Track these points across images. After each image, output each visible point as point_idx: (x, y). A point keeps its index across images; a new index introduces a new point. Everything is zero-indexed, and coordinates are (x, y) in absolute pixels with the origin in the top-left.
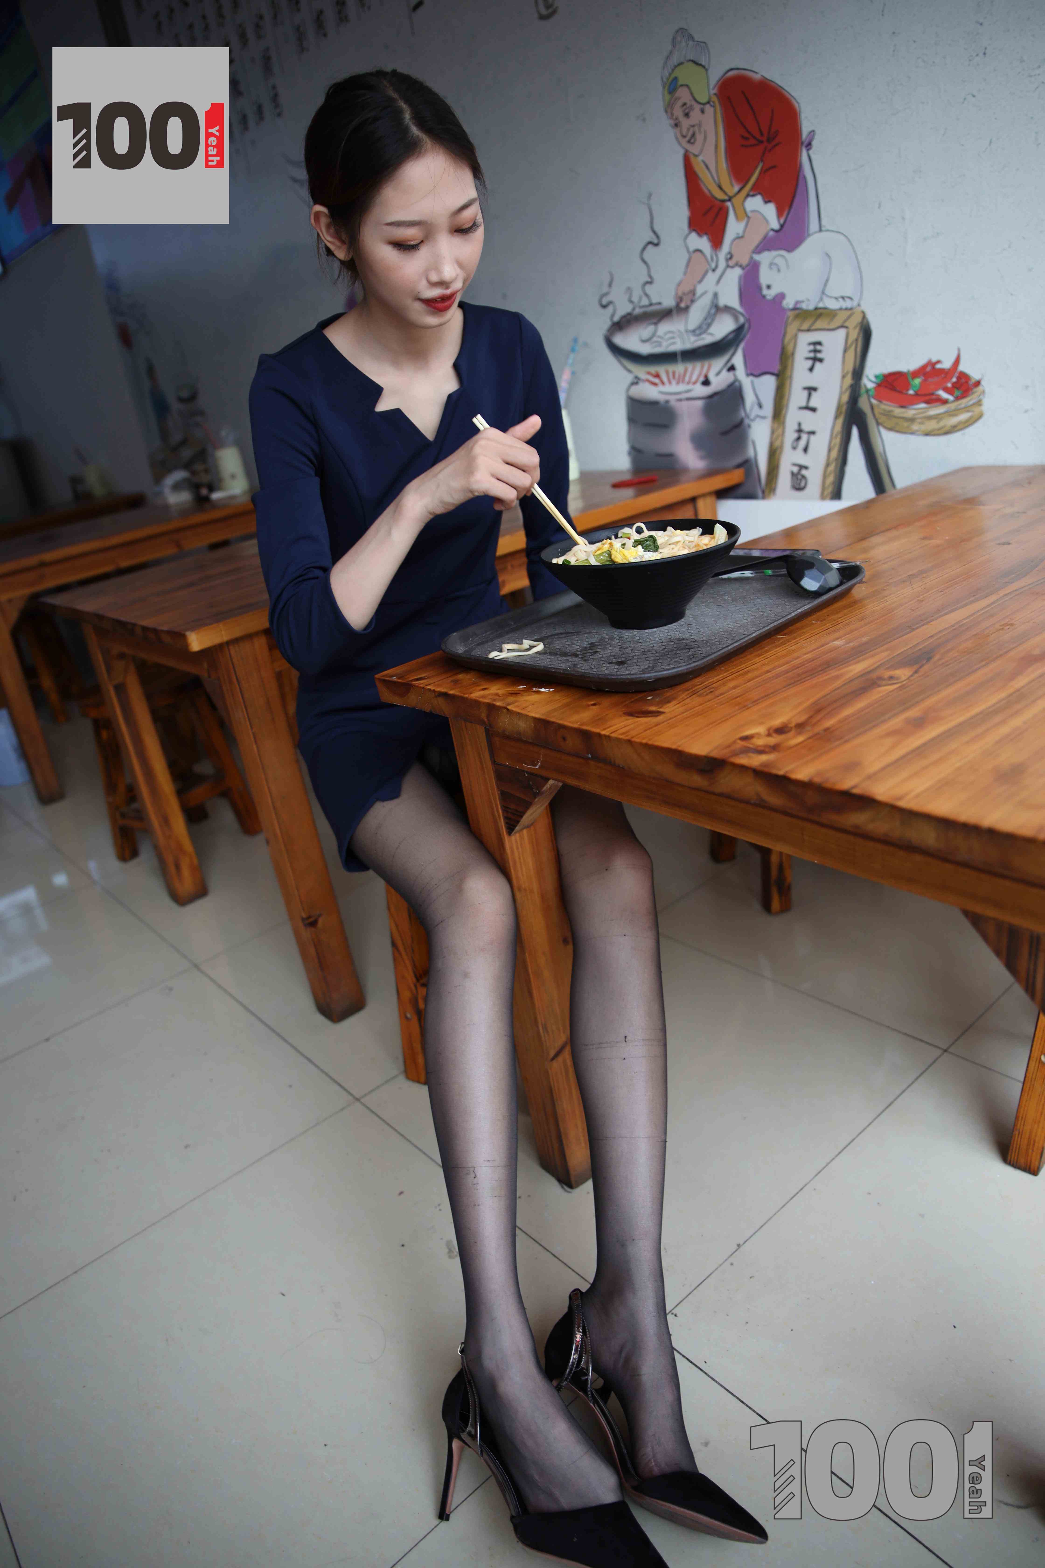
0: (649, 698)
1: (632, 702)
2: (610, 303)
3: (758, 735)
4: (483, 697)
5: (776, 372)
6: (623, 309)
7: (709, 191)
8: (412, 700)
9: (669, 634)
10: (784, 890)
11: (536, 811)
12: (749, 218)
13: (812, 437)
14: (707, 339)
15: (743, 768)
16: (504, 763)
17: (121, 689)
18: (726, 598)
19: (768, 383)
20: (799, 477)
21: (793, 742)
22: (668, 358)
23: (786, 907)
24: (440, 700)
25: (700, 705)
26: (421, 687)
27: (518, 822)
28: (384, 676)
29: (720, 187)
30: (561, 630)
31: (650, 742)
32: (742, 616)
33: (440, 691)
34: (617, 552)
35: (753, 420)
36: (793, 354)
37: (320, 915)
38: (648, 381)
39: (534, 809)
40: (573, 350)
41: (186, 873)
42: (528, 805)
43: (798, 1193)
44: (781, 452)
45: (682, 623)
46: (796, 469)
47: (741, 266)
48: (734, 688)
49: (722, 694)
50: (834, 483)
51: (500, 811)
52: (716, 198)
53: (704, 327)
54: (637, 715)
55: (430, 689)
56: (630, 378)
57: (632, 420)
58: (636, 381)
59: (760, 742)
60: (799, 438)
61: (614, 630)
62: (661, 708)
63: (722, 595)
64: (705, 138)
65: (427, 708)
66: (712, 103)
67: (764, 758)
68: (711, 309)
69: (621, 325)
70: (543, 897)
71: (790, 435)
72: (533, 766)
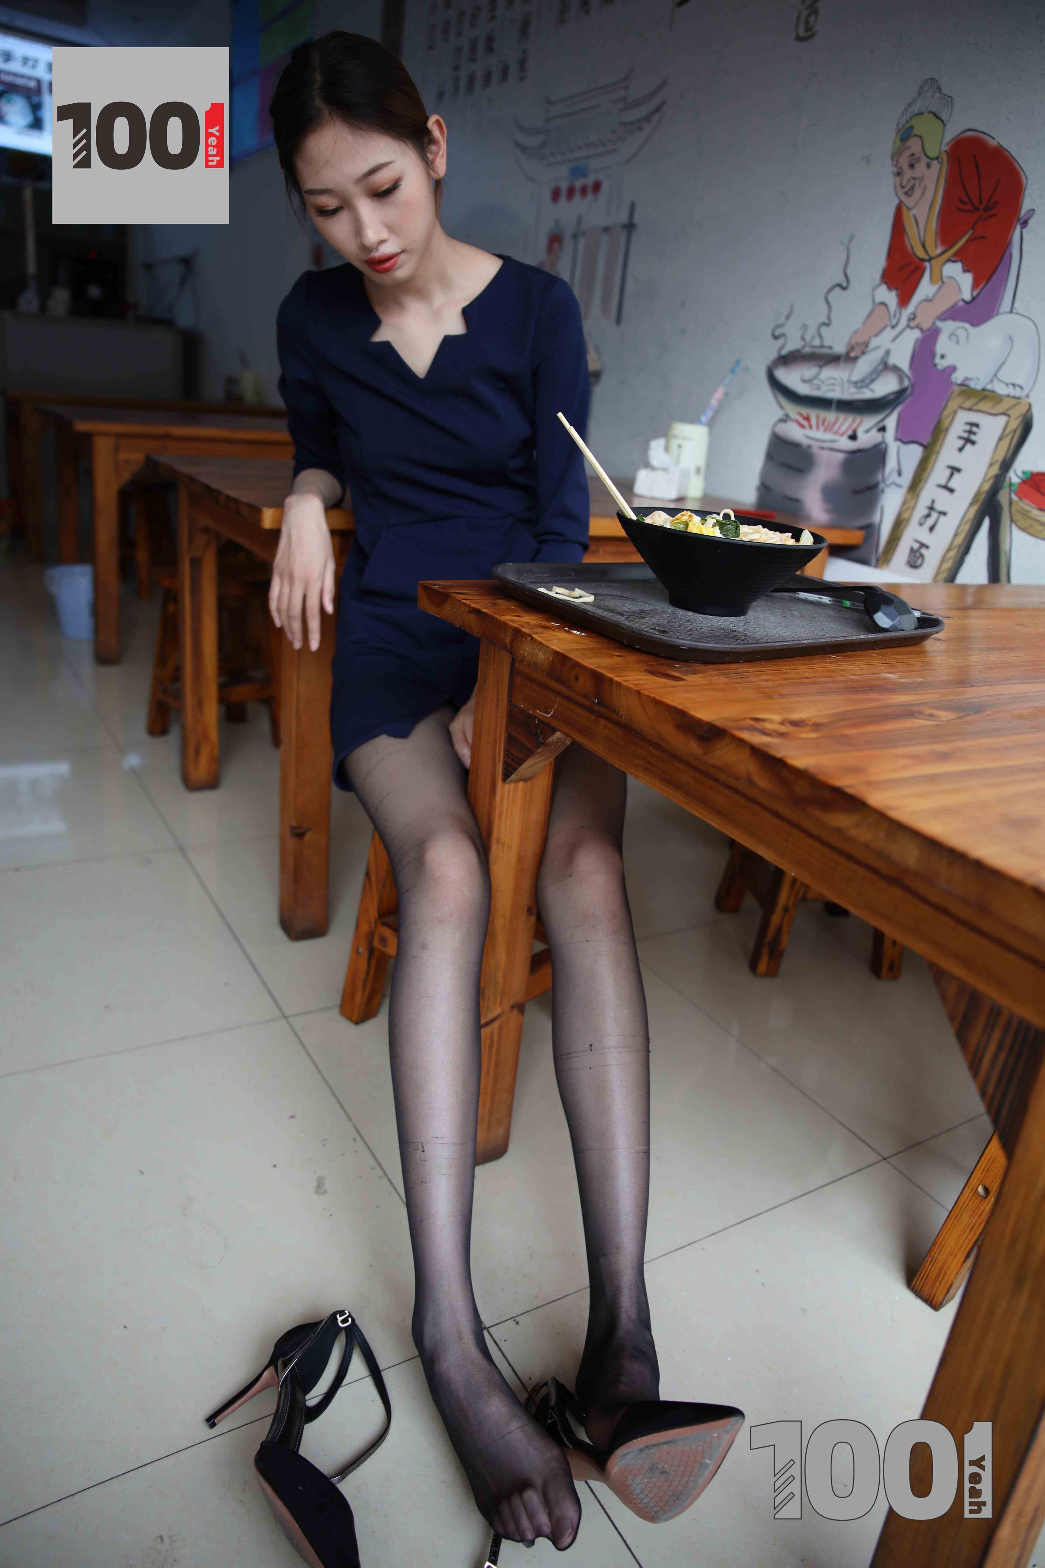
0: (677, 666)
1: (658, 664)
2: (783, 335)
3: (771, 721)
4: (513, 621)
5: (925, 443)
6: (792, 344)
7: (912, 248)
8: (447, 612)
9: (723, 624)
10: (776, 954)
11: (536, 764)
12: (943, 282)
13: (942, 518)
14: (867, 394)
15: (742, 742)
16: (519, 705)
17: (196, 563)
18: (795, 613)
19: (914, 452)
20: (918, 555)
21: (803, 736)
22: (823, 403)
23: (772, 972)
24: (472, 617)
25: (724, 684)
26: (457, 600)
27: (516, 770)
28: (428, 583)
29: (924, 246)
30: (619, 593)
31: (658, 698)
32: (804, 630)
33: (474, 607)
34: (694, 525)
35: (888, 486)
36: (947, 430)
37: (309, 829)
38: (797, 421)
39: (536, 761)
40: (732, 371)
41: (204, 760)
42: (529, 754)
43: (684, 1246)
44: (907, 525)
45: (741, 619)
46: (916, 546)
47: (921, 329)
48: (767, 681)
49: (752, 682)
50: (950, 569)
51: (502, 754)
52: (916, 257)
53: (868, 381)
54: (657, 675)
55: (466, 603)
56: (780, 414)
57: (770, 456)
58: (785, 419)
59: (768, 726)
60: (928, 516)
61: (670, 607)
62: (685, 676)
63: (792, 610)
64: (923, 193)
65: (458, 622)
66: (940, 160)
67: (766, 739)
68: (879, 364)
69: (786, 360)
70: (520, 859)
71: (921, 510)
72: (545, 713)
